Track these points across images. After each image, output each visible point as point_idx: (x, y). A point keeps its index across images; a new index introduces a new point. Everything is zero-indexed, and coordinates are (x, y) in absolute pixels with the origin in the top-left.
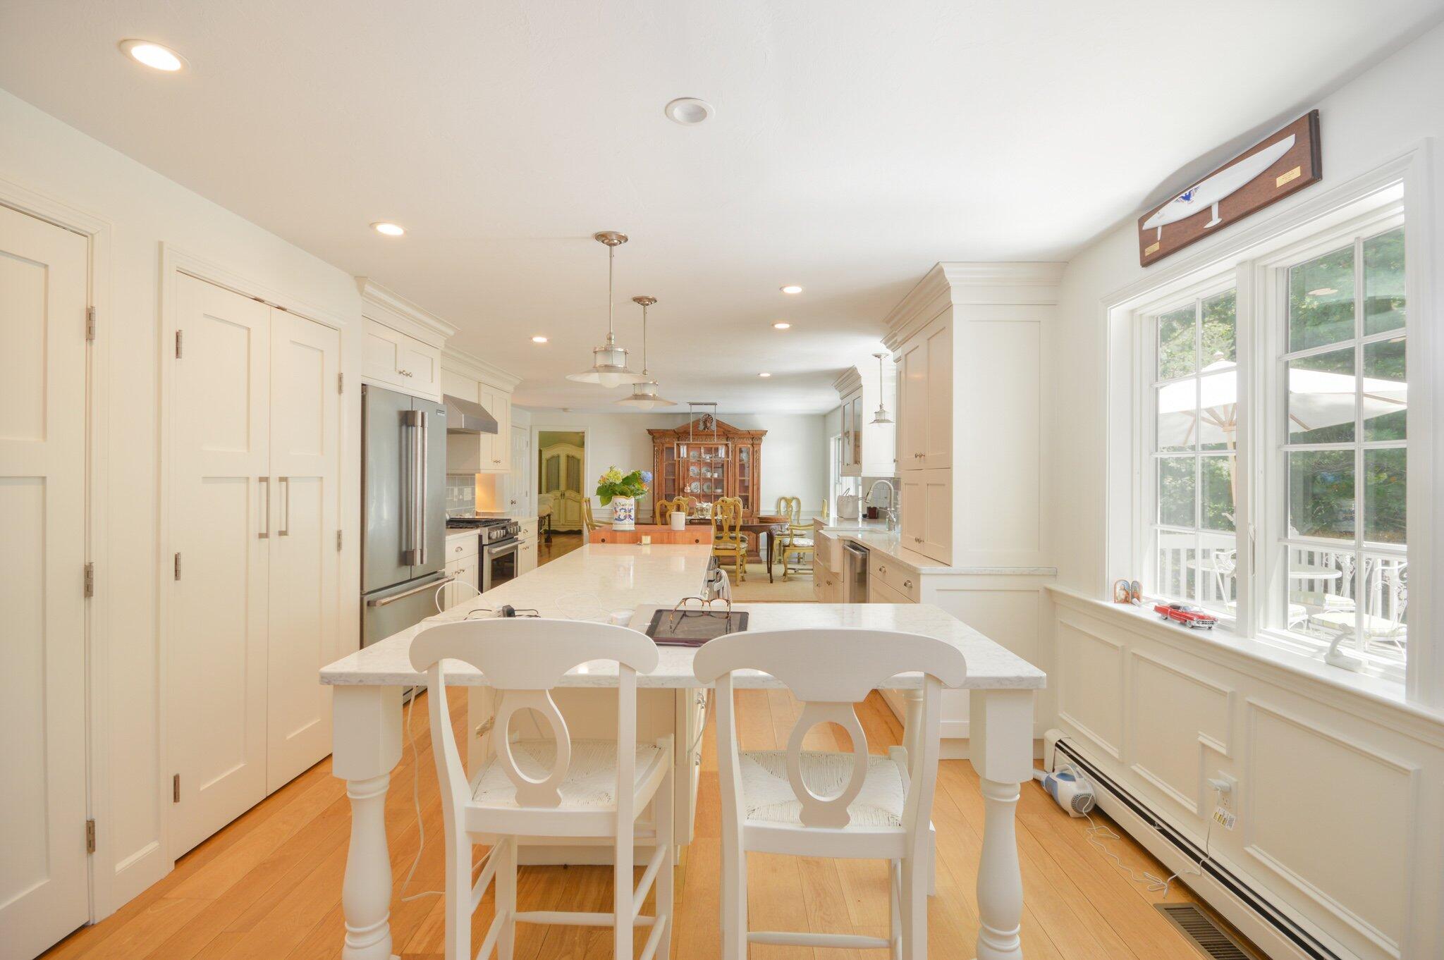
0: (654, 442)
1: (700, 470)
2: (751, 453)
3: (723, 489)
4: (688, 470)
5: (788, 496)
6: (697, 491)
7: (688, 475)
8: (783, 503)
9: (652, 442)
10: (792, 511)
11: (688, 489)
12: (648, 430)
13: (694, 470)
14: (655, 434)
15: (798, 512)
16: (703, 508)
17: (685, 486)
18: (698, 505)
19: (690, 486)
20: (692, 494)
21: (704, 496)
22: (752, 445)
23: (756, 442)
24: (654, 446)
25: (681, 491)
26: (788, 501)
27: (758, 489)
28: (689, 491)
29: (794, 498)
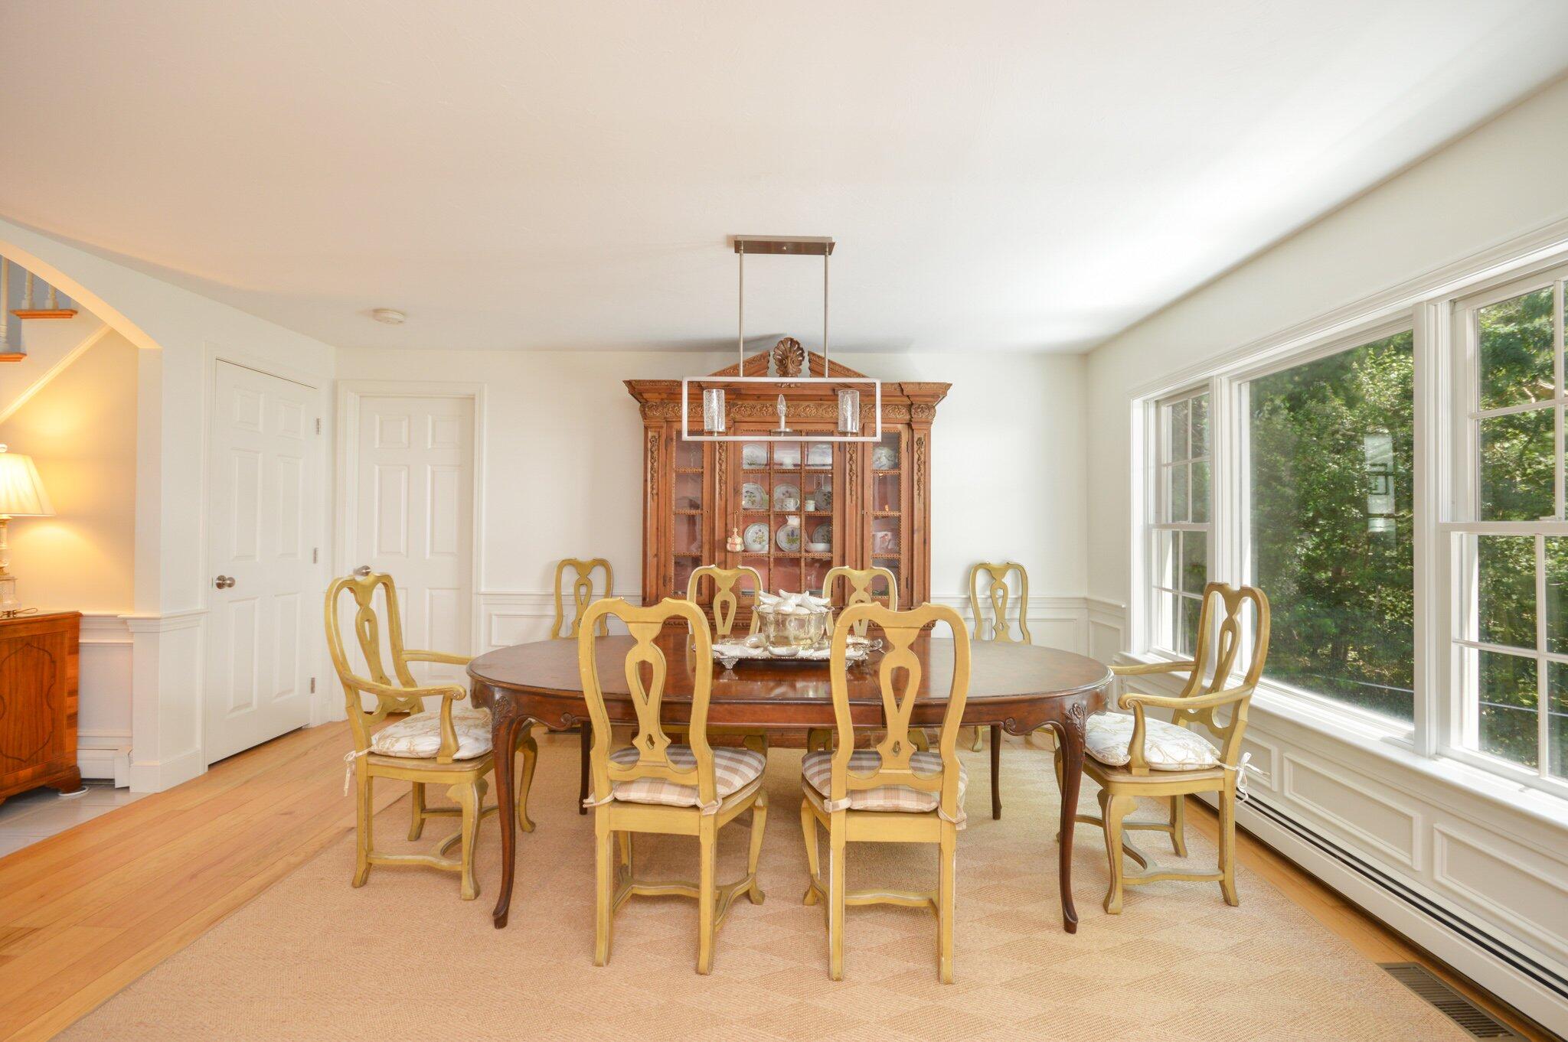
0: (645, 416)
1: (770, 493)
2: (904, 445)
3: (829, 541)
4: (737, 492)
5: (995, 561)
6: (761, 548)
7: (737, 505)
8: (981, 578)
9: (639, 416)
10: (1005, 597)
11: (736, 543)
12: (629, 383)
13: (750, 495)
14: (646, 396)
15: (1023, 600)
16: (786, 616)
17: (728, 534)
18: (767, 602)
19: (742, 534)
20: (749, 558)
21: (779, 561)
22: (909, 425)
23: (918, 416)
24: (646, 428)
25: (719, 551)
26: (994, 573)
27: (926, 542)
28: (739, 548)
29: (1009, 566)
